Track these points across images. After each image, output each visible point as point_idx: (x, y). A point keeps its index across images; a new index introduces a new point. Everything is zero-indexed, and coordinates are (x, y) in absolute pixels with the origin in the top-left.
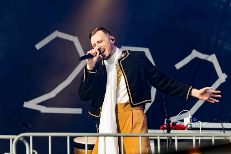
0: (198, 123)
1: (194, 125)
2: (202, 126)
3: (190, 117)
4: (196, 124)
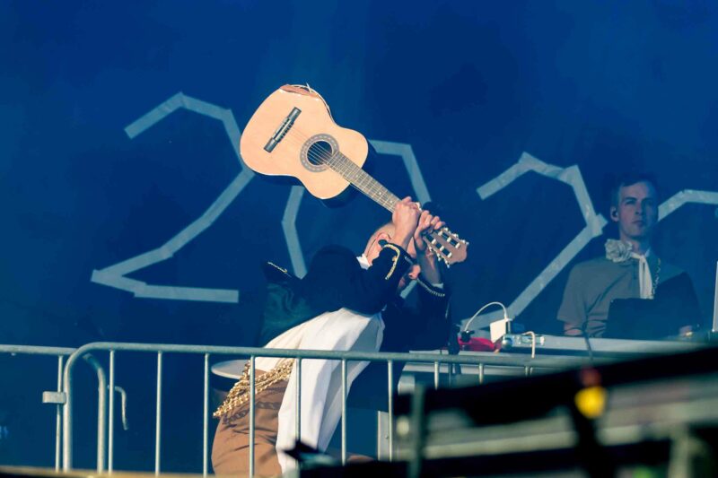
0: (527, 335)
1: (518, 341)
2: (537, 344)
3: (506, 320)
4: (521, 339)
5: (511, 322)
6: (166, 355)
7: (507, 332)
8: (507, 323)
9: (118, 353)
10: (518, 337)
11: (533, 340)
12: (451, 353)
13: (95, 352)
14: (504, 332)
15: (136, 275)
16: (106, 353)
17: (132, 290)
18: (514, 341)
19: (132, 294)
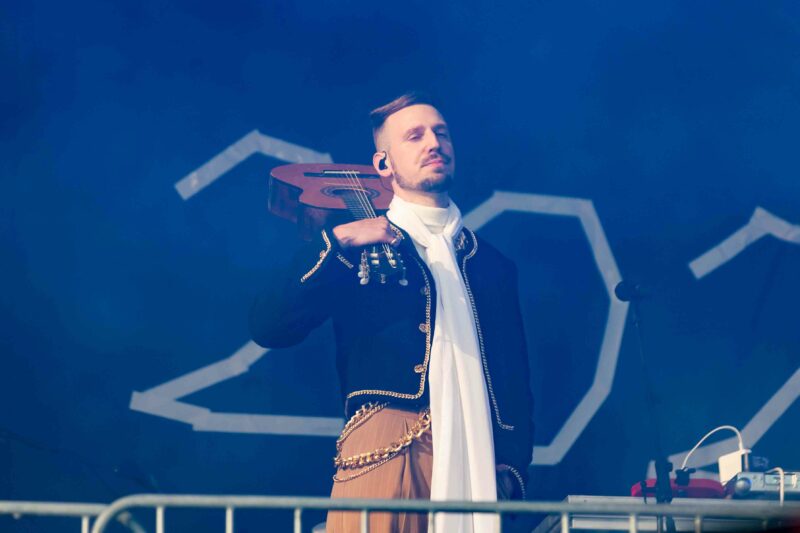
0: (772, 474)
1: (758, 482)
2: (786, 486)
3: (742, 451)
4: (764, 479)
5: (749, 455)
6: (239, 513)
7: (743, 469)
8: (743, 456)
9: (169, 511)
10: (760, 475)
11: (782, 481)
12: (660, 501)
13: (135, 511)
14: (739, 469)
15: (194, 399)
16: (152, 511)
17: (189, 420)
18: (752, 481)
19: (189, 426)
